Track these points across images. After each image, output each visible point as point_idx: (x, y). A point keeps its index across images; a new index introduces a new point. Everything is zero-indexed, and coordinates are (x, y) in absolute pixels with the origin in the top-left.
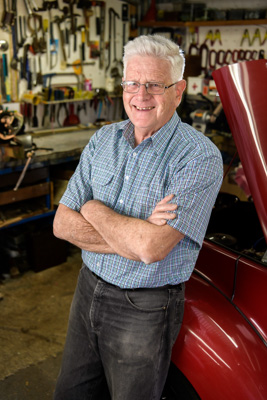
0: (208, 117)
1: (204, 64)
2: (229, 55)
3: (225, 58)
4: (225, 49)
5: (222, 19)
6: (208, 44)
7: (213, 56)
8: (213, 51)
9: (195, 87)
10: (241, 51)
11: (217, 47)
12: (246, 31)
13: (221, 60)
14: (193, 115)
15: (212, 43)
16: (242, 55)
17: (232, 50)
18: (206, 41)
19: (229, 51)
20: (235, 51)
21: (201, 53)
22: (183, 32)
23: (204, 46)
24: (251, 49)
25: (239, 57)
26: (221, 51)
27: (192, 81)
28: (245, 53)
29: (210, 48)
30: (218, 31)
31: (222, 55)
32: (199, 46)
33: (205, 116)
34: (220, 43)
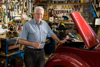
0: (56, 27)
1: (53, 14)
2: (59, 12)
3: (58, 12)
4: (58, 10)
5: (57, 3)
6: (54, 9)
7: (55, 12)
8: (55, 11)
9: (51, 19)
10: (62, 10)
11: (56, 10)
12: (63, 6)
13: (57, 13)
14: (52, 26)
15: (55, 9)
16: (62, 11)
17: (60, 10)
18: (53, 8)
19: (59, 11)
20: (61, 11)
21: (52, 11)
22: (47, 6)
23: (52, 9)
24: (65, 10)
25: (62, 12)
26: (57, 11)
27: (50, 18)
28: (63, 11)
29: (54, 10)
30: (56, 6)
31: (57, 12)
32: (51, 10)
33: (56, 26)
34: (57, 9)
